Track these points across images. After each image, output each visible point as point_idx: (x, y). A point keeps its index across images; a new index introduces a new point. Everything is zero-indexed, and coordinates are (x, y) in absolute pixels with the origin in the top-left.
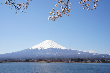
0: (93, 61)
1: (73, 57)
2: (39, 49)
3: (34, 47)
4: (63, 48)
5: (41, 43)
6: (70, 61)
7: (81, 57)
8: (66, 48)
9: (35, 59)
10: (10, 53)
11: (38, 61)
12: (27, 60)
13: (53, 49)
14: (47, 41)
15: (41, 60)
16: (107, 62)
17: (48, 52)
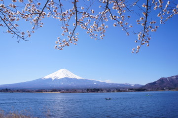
0: (109, 91)
1: (89, 87)
2: (53, 79)
3: (47, 77)
4: (78, 78)
5: (55, 73)
6: (85, 91)
7: (97, 87)
8: (81, 78)
9: (49, 90)
10: (22, 83)
11: (51, 92)
12: (40, 91)
13: (67, 79)
14: (61, 70)
15: (55, 90)
16: (121, 91)
17: (63, 82)
